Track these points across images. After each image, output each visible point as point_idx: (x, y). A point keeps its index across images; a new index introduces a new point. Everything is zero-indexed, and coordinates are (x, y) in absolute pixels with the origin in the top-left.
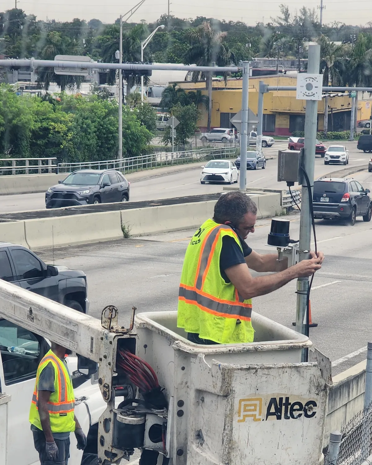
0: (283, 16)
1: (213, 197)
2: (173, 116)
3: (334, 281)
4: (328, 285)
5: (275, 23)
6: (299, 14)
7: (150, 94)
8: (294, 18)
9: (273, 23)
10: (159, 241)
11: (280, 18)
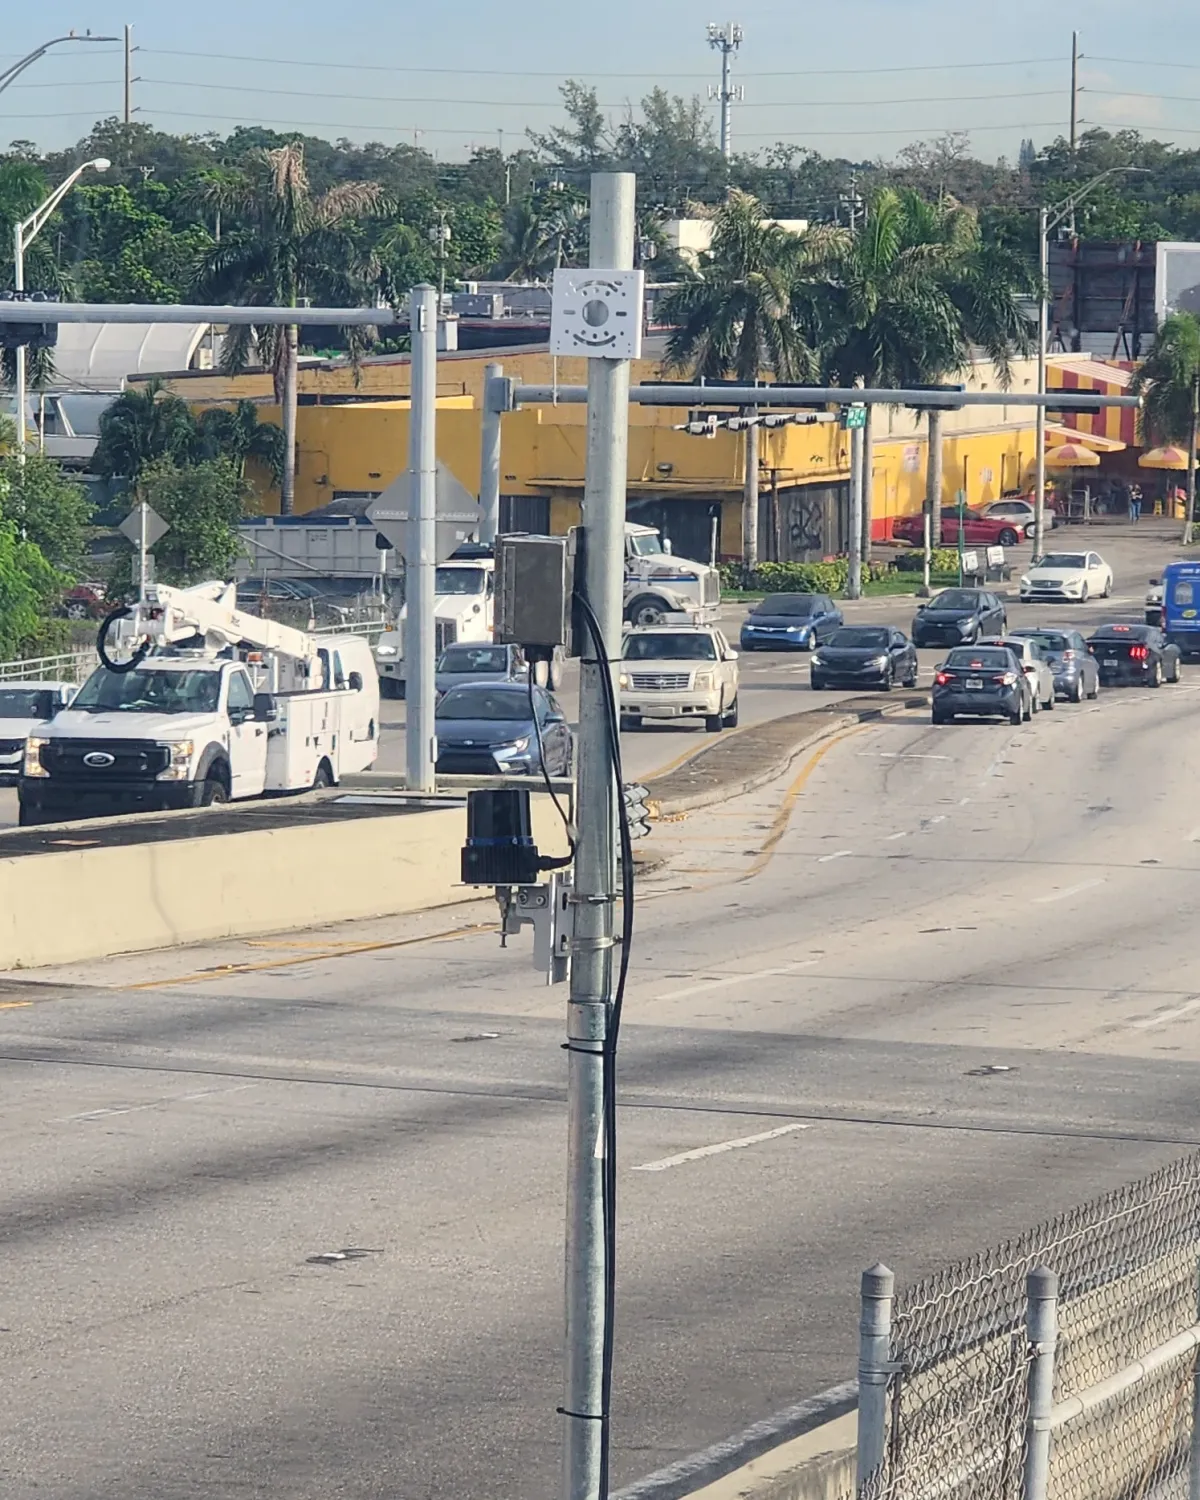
0: (574, 127)
1: (303, 813)
2: (144, 505)
3: (780, 1126)
4: (758, 1143)
5: (543, 152)
6: (640, 118)
7: (50, 420)
8: (619, 133)
9: (536, 149)
10: (89, 987)
11: (562, 133)
